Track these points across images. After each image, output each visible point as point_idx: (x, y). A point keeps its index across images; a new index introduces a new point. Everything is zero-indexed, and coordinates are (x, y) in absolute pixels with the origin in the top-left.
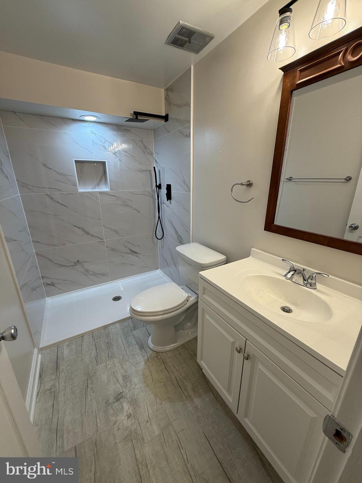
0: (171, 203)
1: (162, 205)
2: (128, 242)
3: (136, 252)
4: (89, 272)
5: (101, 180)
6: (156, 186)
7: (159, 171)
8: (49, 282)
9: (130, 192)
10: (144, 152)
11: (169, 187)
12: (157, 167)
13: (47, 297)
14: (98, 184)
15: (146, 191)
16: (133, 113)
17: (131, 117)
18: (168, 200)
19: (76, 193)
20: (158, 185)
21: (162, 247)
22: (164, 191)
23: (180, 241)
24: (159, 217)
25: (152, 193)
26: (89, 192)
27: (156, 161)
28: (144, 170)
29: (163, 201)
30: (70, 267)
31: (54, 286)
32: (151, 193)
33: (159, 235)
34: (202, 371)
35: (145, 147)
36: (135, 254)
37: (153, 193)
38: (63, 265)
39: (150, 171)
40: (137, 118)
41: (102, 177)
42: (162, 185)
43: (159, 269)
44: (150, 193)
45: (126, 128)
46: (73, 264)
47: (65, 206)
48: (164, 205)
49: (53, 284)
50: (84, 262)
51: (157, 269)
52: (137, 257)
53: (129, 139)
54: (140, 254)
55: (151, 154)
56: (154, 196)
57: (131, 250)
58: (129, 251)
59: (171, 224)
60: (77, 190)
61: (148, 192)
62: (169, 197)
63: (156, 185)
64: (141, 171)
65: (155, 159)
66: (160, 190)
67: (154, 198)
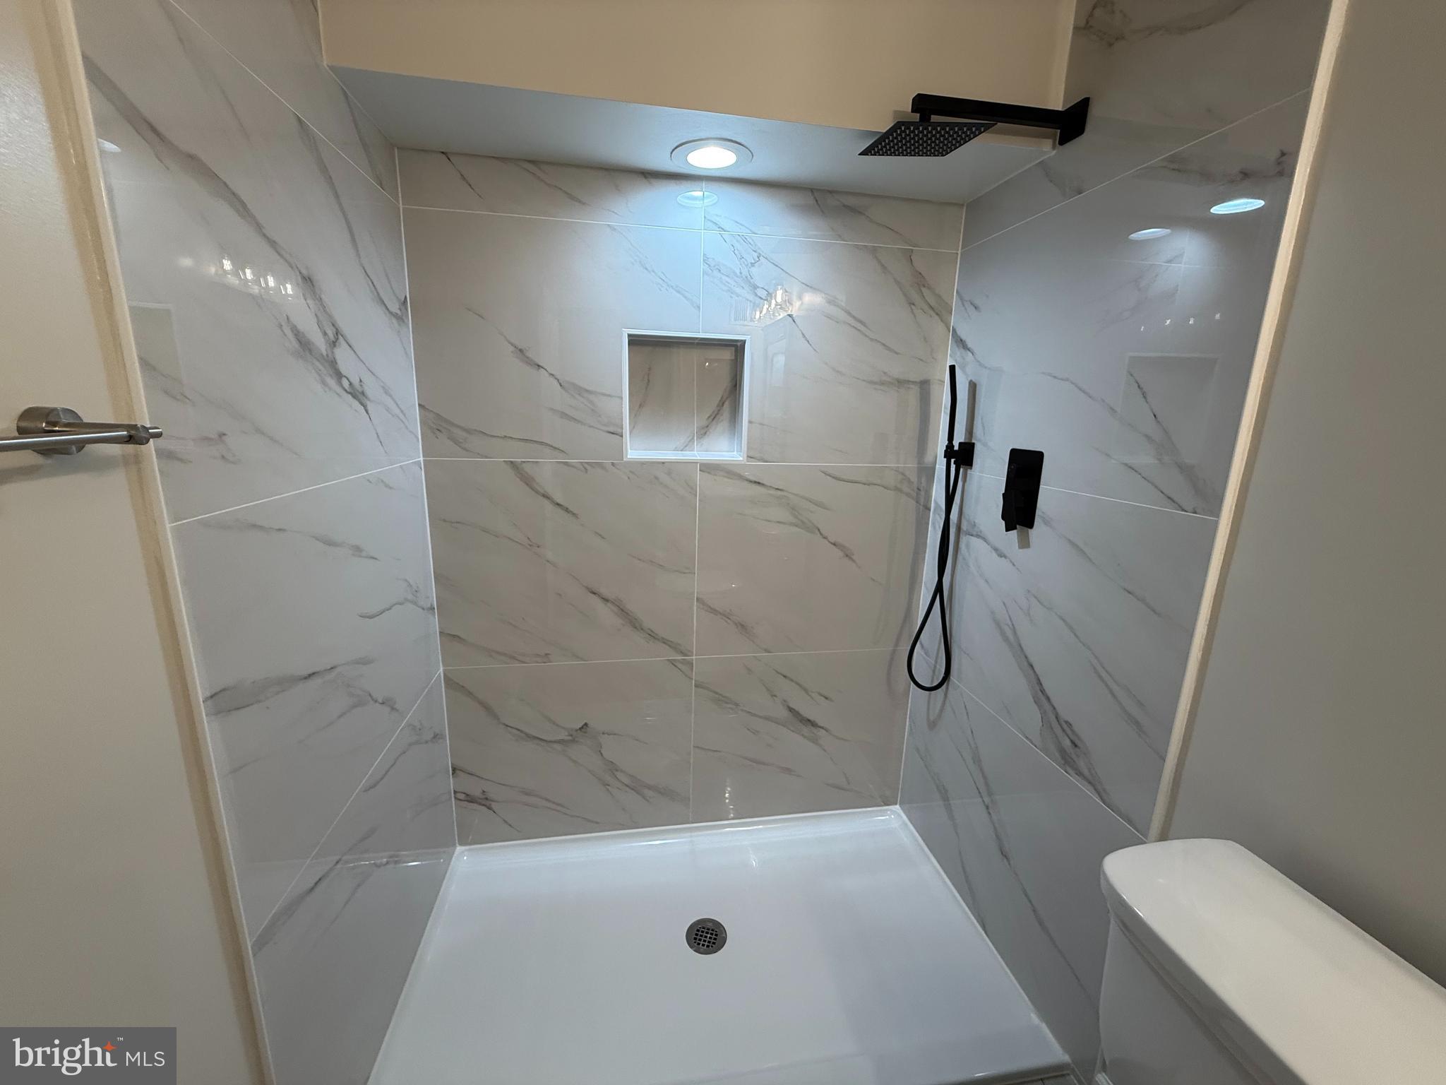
0: (1025, 544)
2: (785, 676)
3: (809, 720)
4: (619, 774)
5: (714, 417)
6: (949, 453)
7: (973, 387)
8: (477, 793)
9: (822, 472)
10: (912, 305)
11: (1025, 465)
12: (965, 366)
13: (461, 844)
14: (704, 432)
15: (890, 468)
16: (911, 102)
17: (895, 128)
18: (1008, 528)
19: (613, 464)
20: (958, 447)
24: (939, 589)
25: (919, 477)
26: (663, 463)
27: (961, 343)
30: (555, 746)
31: (489, 808)
32: (914, 478)
33: (927, 664)
35: (920, 281)
36: (806, 730)
37: (923, 480)
38: (527, 735)
39: (925, 384)
41: (722, 404)
42: (982, 449)
43: (898, 806)
44: (907, 479)
46: (563, 735)
47: (567, 510)
49: (484, 801)
50: (603, 733)
51: (887, 802)
52: (815, 741)
54: (826, 730)
55: (941, 311)
56: (922, 493)
57: (791, 710)
58: (783, 713)
60: (620, 451)
61: (900, 473)
63: (950, 446)
65: (954, 330)
66: (961, 470)
67: (922, 500)
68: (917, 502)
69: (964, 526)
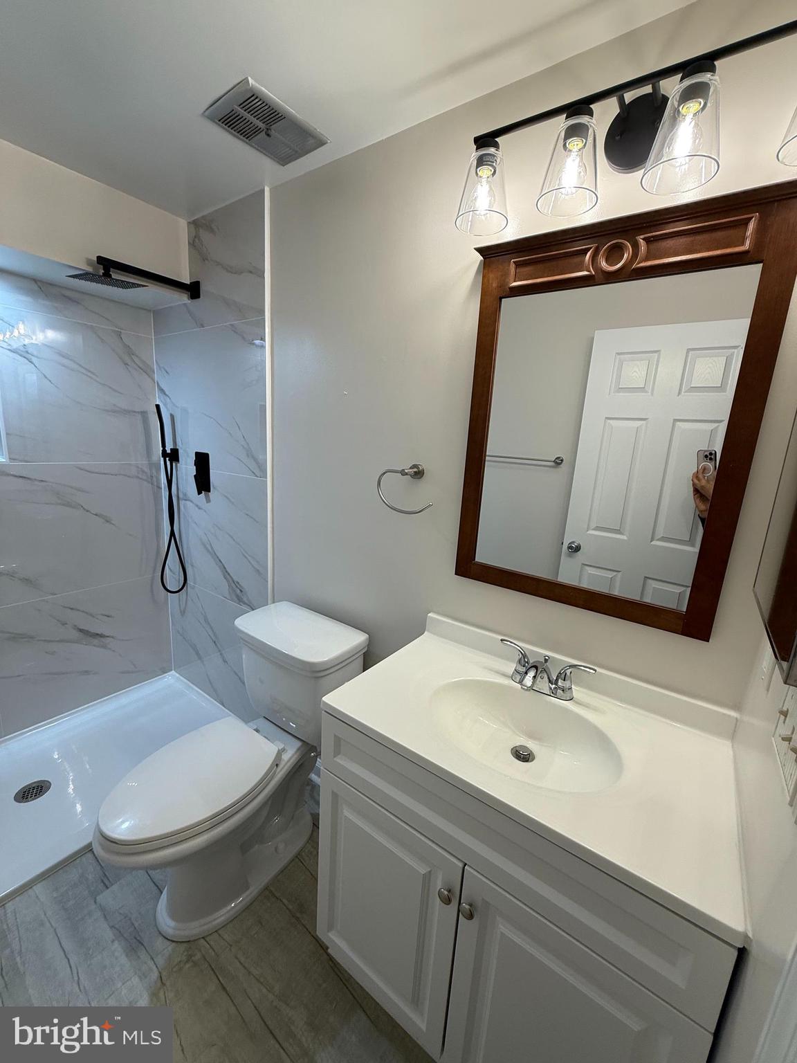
0: (208, 500)
1: (182, 503)
2: (72, 609)
3: (97, 634)
6: (165, 454)
7: (172, 417)
9: (77, 468)
10: (126, 364)
11: (202, 461)
12: (165, 405)
15: (130, 464)
16: (95, 259)
17: (90, 269)
18: (199, 493)
20: (169, 451)
21: (183, 613)
22: (186, 469)
23: (237, 596)
24: (172, 534)
25: (151, 470)
27: (162, 390)
28: (125, 410)
29: (185, 495)
32: (147, 470)
33: (173, 581)
34: (328, 955)
35: (130, 352)
36: (96, 641)
37: (155, 473)
39: (144, 414)
40: (107, 274)
42: (180, 452)
43: (173, 671)
44: (143, 472)
45: (68, 293)
48: (188, 502)
51: (164, 671)
52: (104, 647)
53: (78, 323)
54: (112, 637)
55: (147, 371)
56: (154, 479)
57: (81, 630)
58: (75, 634)
59: (208, 551)
61: (138, 467)
62: (203, 482)
63: (164, 451)
64: (114, 412)
65: (158, 383)
66: (174, 464)
67: (155, 484)
68: (152, 484)
69: (181, 496)
